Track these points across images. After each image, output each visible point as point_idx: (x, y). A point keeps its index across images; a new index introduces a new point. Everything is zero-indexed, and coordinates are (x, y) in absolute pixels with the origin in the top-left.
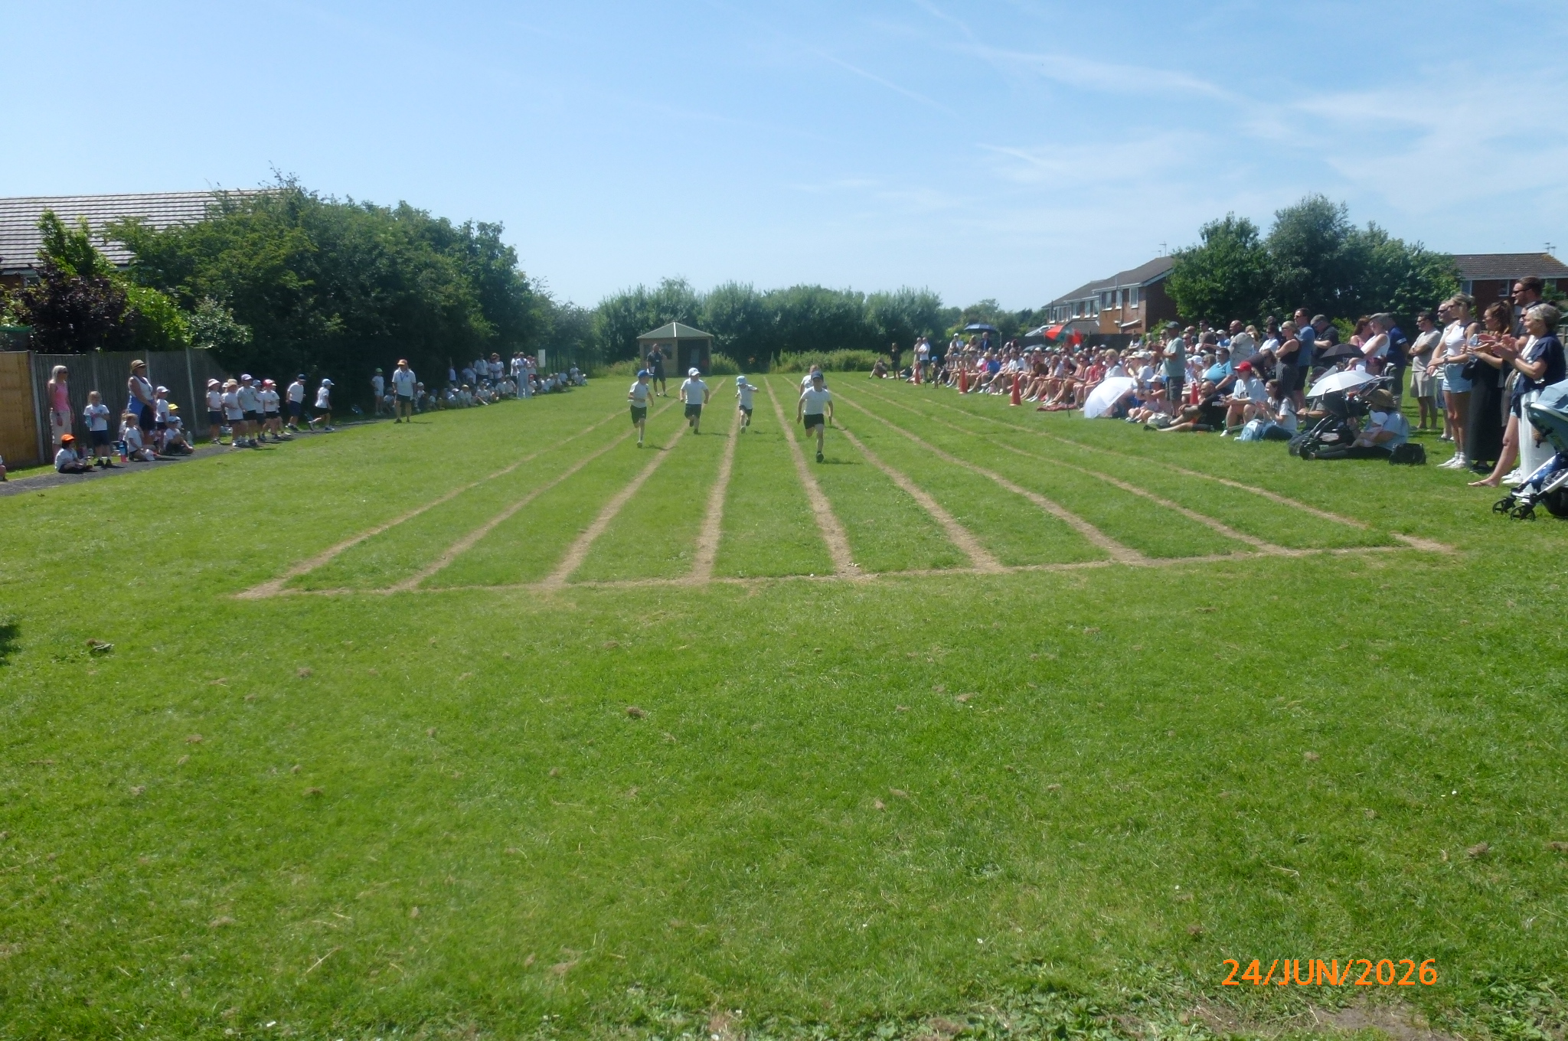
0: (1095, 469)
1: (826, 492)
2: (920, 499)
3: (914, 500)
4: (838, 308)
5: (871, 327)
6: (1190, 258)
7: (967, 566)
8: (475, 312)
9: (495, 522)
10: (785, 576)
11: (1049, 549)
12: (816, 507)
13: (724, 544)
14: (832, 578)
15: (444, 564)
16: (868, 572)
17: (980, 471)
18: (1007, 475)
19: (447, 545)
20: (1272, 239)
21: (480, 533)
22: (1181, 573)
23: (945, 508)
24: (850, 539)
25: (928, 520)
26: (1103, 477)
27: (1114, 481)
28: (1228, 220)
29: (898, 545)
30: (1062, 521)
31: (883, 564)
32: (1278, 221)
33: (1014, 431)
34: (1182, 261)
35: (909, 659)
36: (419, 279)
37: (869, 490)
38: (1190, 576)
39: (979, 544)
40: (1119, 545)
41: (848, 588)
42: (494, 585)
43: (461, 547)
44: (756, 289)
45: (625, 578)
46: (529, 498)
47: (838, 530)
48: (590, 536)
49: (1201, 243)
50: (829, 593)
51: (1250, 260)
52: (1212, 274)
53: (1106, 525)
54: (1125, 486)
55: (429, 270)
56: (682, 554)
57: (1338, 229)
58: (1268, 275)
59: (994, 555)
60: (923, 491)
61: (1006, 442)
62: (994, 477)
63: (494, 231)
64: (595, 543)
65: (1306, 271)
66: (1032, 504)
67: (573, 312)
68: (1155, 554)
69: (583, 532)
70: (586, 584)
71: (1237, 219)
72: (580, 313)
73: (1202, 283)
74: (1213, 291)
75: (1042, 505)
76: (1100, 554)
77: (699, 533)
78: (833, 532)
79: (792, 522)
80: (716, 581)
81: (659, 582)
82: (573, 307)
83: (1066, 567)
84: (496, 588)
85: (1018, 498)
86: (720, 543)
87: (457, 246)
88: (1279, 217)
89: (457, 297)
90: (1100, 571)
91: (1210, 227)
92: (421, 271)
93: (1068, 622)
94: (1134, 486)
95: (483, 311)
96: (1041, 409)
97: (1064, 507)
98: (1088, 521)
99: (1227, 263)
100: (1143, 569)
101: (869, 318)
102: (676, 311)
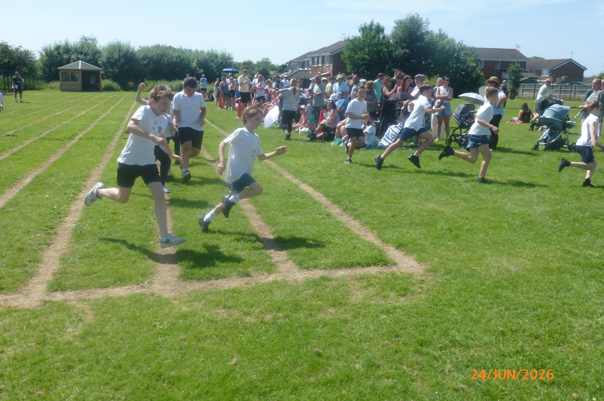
4: (177, 58)
6: (354, 42)
20: (393, 34)
28: (372, 23)
32: (396, 25)
34: (350, 43)
44: (132, 45)
49: (359, 34)
51: (382, 44)
52: (364, 51)
57: (424, 31)
58: (390, 52)
65: (408, 51)
71: (375, 23)
73: (360, 55)
74: (364, 59)
88: (396, 23)
91: (363, 26)
99: (372, 45)
101: (194, 65)
102: (86, 55)
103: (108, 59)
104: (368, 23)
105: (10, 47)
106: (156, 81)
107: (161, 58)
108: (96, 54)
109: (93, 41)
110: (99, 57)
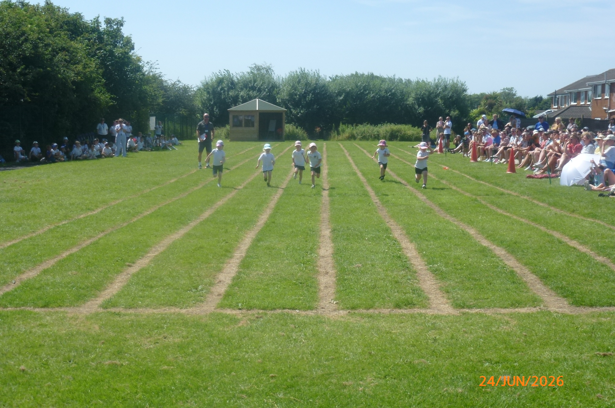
0: (554, 229)
1: (334, 240)
2: (407, 248)
3: (400, 250)
4: (386, 92)
5: (412, 107)
7: (424, 307)
8: (99, 86)
9: (65, 255)
10: (274, 309)
11: (494, 295)
12: (322, 252)
13: (237, 281)
14: (311, 313)
15: (11, 288)
16: (343, 309)
17: (463, 226)
18: (482, 231)
19: (19, 272)
21: (50, 263)
22: (594, 321)
23: (423, 256)
24: (338, 280)
25: (407, 267)
26: (557, 235)
27: (565, 239)
29: (374, 287)
30: (512, 272)
31: (357, 302)
33: (502, 194)
35: (345, 387)
36: (56, 59)
37: (369, 240)
38: (601, 324)
39: (441, 288)
40: (553, 294)
41: (321, 322)
42: (42, 307)
43: (31, 274)
45: (147, 306)
46: (102, 235)
47: (332, 271)
48: (134, 270)
50: (302, 326)
53: (547, 277)
54: (574, 244)
55: (64, 53)
56: (200, 288)
59: (449, 299)
60: (411, 242)
61: (492, 203)
62: (472, 232)
63: (117, 24)
64: (137, 275)
66: (494, 256)
67: (180, 89)
68: (578, 303)
69: (130, 266)
70: (113, 310)
72: (186, 89)
75: (502, 258)
76: (534, 302)
77: (220, 270)
78: (327, 273)
79: (296, 264)
80: (219, 311)
81: (173, 310)
82: (181, 84)
83: (503, 311)
84: (43, 309)
85: (484, 252)
86: (234, 279)
87: (87, 35)
89: (85, 74)
90: (529, 316)
92: (58, 53)
93: (486, 360)
94: (581, 244)
95: (106, 85)
96: (530, 177)
97: (518, 260)
98: (533, 272)
100: (564, 315)
101: (411, 100)
102: (260, 90)
103: (291, 95)
105: (166, 81)
106: (356, 126)
107: (363, 93)
108: (274, 90)
109: (267, 71)
110: (278, 94)
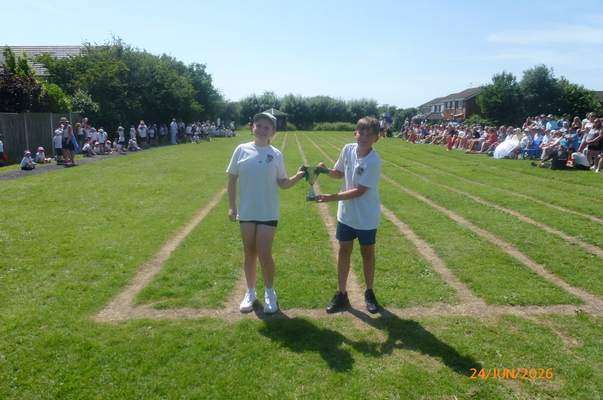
4: (336, 105)
5: (349, 113)
6: (488, 89)
8: (194, 101)
20: (522, 82)
28: (504, 73)
32: (524, 75)
34: (484, 90)
36: (172, 85)
44: (303, 96)
49: (492, 83)
51: (513, 90)
52: (497, 96)
55: (176, 82)
57: (550, 79)
58: (521, 97)
63: (203, 67)
65: (537, 95)
71: (508, 73)
72: (232, 103)
73: (494, 99)
74: (497, 102)
82: (230, 101)
87: (188, 73)
89: (188, 94)
91: (496, 76)
92: (173, 82)
95: (198, 100)
99: (504, 91)
101: (349, 110)
104: (501, 73)
107: (325, 106)
108: (278, 103)
109: (272, 94)
110: (280, 106)
